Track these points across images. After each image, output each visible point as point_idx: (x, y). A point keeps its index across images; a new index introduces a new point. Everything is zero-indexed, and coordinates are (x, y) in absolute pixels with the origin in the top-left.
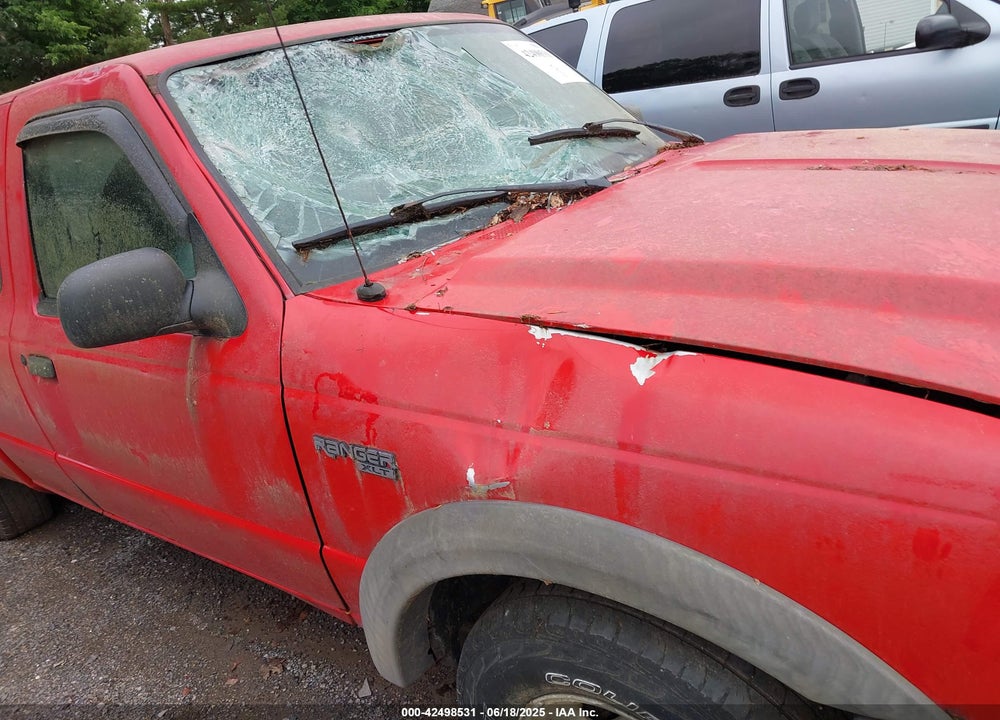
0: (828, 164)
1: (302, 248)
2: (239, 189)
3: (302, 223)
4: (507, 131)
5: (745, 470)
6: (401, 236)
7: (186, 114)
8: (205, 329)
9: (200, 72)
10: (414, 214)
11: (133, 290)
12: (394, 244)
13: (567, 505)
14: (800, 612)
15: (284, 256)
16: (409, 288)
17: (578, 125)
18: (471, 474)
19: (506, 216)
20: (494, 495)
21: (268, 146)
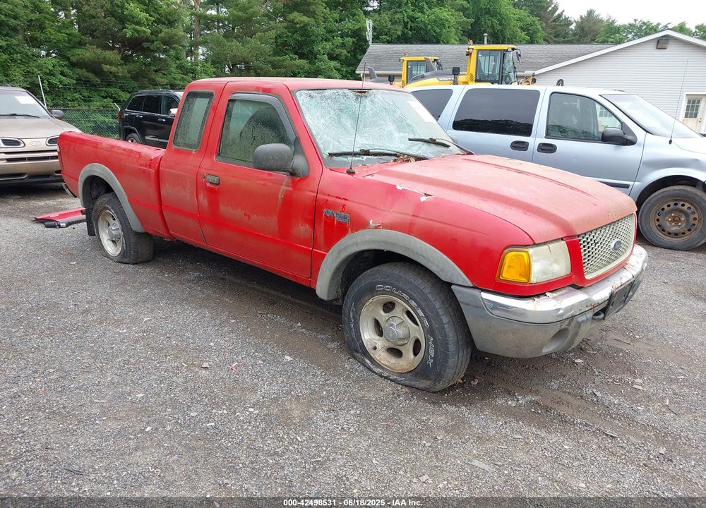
0: (501, 167)
1: (331, 155)
2: (314, 133)
3: (331, 148)
4: (402, 134)
5: (440, 222)
6: (361, 159)
7: (301, 105)
8: (293, 174)
9: (306, 92)
10: (366, 153)
11: (280, 154)
12: (358, 160)
13: (396, 230)
14: (445, 257)
15: (325, 156)
16: (361, 174)
17: (427, 138)
18: (371, 222)
19: (395, 161)
20: (377, 227)
21: (323, 121)
